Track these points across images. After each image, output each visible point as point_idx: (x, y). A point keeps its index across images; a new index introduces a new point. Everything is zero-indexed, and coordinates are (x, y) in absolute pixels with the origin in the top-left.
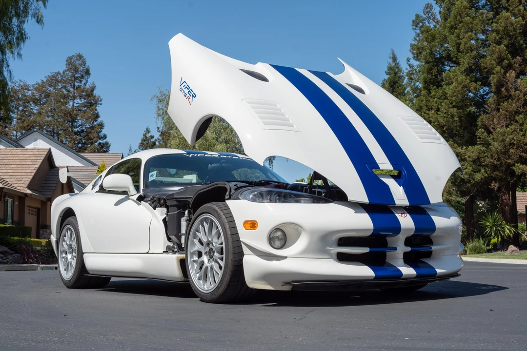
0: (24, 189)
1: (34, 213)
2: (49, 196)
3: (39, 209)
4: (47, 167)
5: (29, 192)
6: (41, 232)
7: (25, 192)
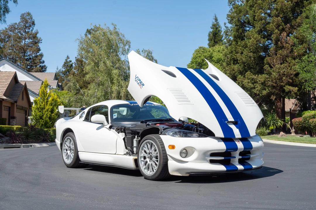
0: (2, 96)
1: (7, 109)
2: (16, 100)
3: (10, 108)
4: (14, 82)
5: (5, 98)
6: (11, 120)
7: (2, 98)
